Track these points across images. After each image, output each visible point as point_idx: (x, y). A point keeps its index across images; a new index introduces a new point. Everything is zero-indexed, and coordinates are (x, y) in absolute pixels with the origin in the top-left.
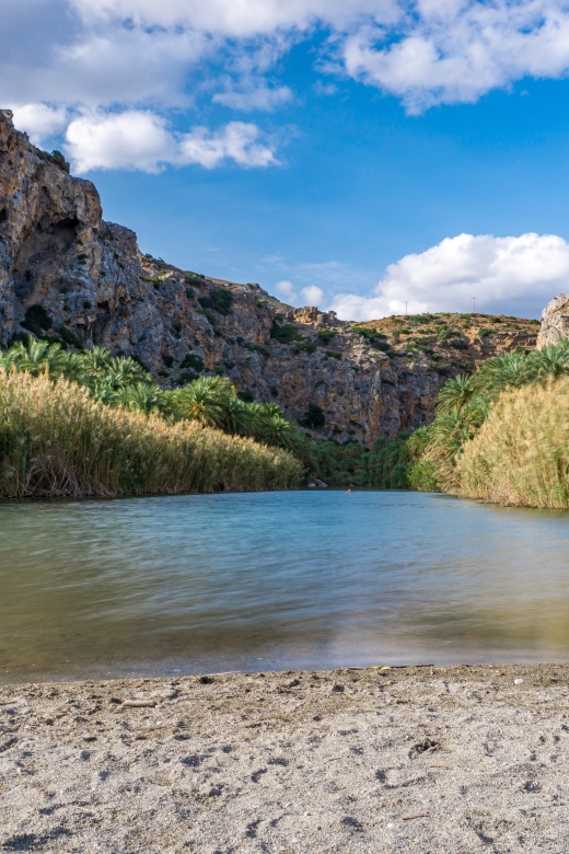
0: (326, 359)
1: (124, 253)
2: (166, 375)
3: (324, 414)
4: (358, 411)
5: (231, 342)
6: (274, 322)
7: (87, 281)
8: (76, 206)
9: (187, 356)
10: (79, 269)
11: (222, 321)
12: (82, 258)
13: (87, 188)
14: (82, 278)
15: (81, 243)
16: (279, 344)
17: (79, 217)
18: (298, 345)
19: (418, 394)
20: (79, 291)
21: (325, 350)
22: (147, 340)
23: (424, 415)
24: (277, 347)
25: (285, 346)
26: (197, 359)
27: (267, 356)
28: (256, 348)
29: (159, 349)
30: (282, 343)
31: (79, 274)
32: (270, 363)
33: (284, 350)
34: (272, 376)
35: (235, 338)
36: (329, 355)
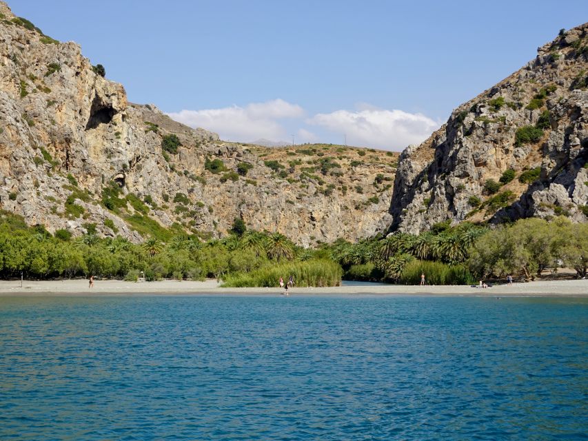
0: (246, 185)
1: (136, 127)
2: (167, 208)
3: (246, 225)
4: (270, 223)
5: (180, 174)
6: (206, 158)
7: (123, 150)
8: (112, 100)
9: (177, 194)
10: (118, 142)
11: (173, 159)
12: (117, 134)
13: (119, 89)
14: (120, 148)
15: (116, 125)
16: (211, 174)
17: (113, 107)
18: (225, 175)
19: (311, 210)
20: (119, 157)
21: (245, 178)
22: (153, 185)
23: (314, 225)
24: (211, 177)
25: (215, 176)
26: (184, 196)
27: (204, 183)
28: (197, 178)
29: (160, 191)
30: (213, 173)
31: (118, 146)
32: (206, 188)
33: (216, 179)
34: (208, 198)
35: (183, 171)
36: (248, 182)
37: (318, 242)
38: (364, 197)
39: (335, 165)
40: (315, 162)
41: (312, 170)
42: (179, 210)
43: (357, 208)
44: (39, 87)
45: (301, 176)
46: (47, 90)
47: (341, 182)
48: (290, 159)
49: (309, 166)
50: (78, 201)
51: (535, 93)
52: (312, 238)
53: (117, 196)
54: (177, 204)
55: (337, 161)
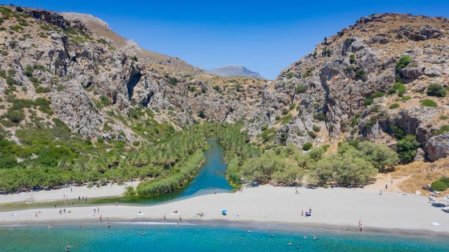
0: (204, 97)
2: (164, 112)
3: (204, 113)
4: (214, 112)
6: (189, 86)
9: (169, 107)
11: (174, 88)
12: (142, 84)
13: (143, 66)
15: (142, 80)
18: (196, 93)
24: (190, 94)
26: (172, 107)
27: (187, 97)
28: (184, 95)
30: (191, 92)
31: (143, 89)
32: (188, 99)
33: (193, 95)
34: (189, 103)
35: (178, 93)
36: (205, 95)
37: (234, 119)
38: (253, 100)
39: (242, 87)
40: (234, 86)
41: (232, 89)
42: (170, 113)
43: (250, 105)
44: (106, 69)
45: (228, 92)
46: (110, 70)
47: (244, 94)
48: (224, 84)
49: (231, 88)
50: (109, 124)
51: (306, 70)
52: (232, 117)
53: (141, 110)
54: (169, 111)
55: (243, 85)
